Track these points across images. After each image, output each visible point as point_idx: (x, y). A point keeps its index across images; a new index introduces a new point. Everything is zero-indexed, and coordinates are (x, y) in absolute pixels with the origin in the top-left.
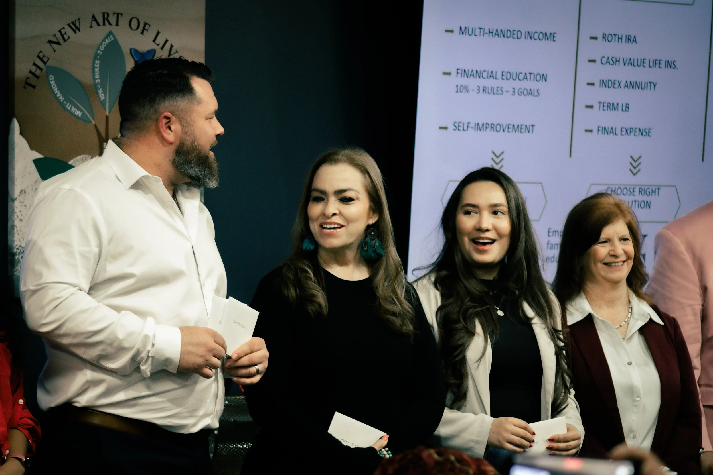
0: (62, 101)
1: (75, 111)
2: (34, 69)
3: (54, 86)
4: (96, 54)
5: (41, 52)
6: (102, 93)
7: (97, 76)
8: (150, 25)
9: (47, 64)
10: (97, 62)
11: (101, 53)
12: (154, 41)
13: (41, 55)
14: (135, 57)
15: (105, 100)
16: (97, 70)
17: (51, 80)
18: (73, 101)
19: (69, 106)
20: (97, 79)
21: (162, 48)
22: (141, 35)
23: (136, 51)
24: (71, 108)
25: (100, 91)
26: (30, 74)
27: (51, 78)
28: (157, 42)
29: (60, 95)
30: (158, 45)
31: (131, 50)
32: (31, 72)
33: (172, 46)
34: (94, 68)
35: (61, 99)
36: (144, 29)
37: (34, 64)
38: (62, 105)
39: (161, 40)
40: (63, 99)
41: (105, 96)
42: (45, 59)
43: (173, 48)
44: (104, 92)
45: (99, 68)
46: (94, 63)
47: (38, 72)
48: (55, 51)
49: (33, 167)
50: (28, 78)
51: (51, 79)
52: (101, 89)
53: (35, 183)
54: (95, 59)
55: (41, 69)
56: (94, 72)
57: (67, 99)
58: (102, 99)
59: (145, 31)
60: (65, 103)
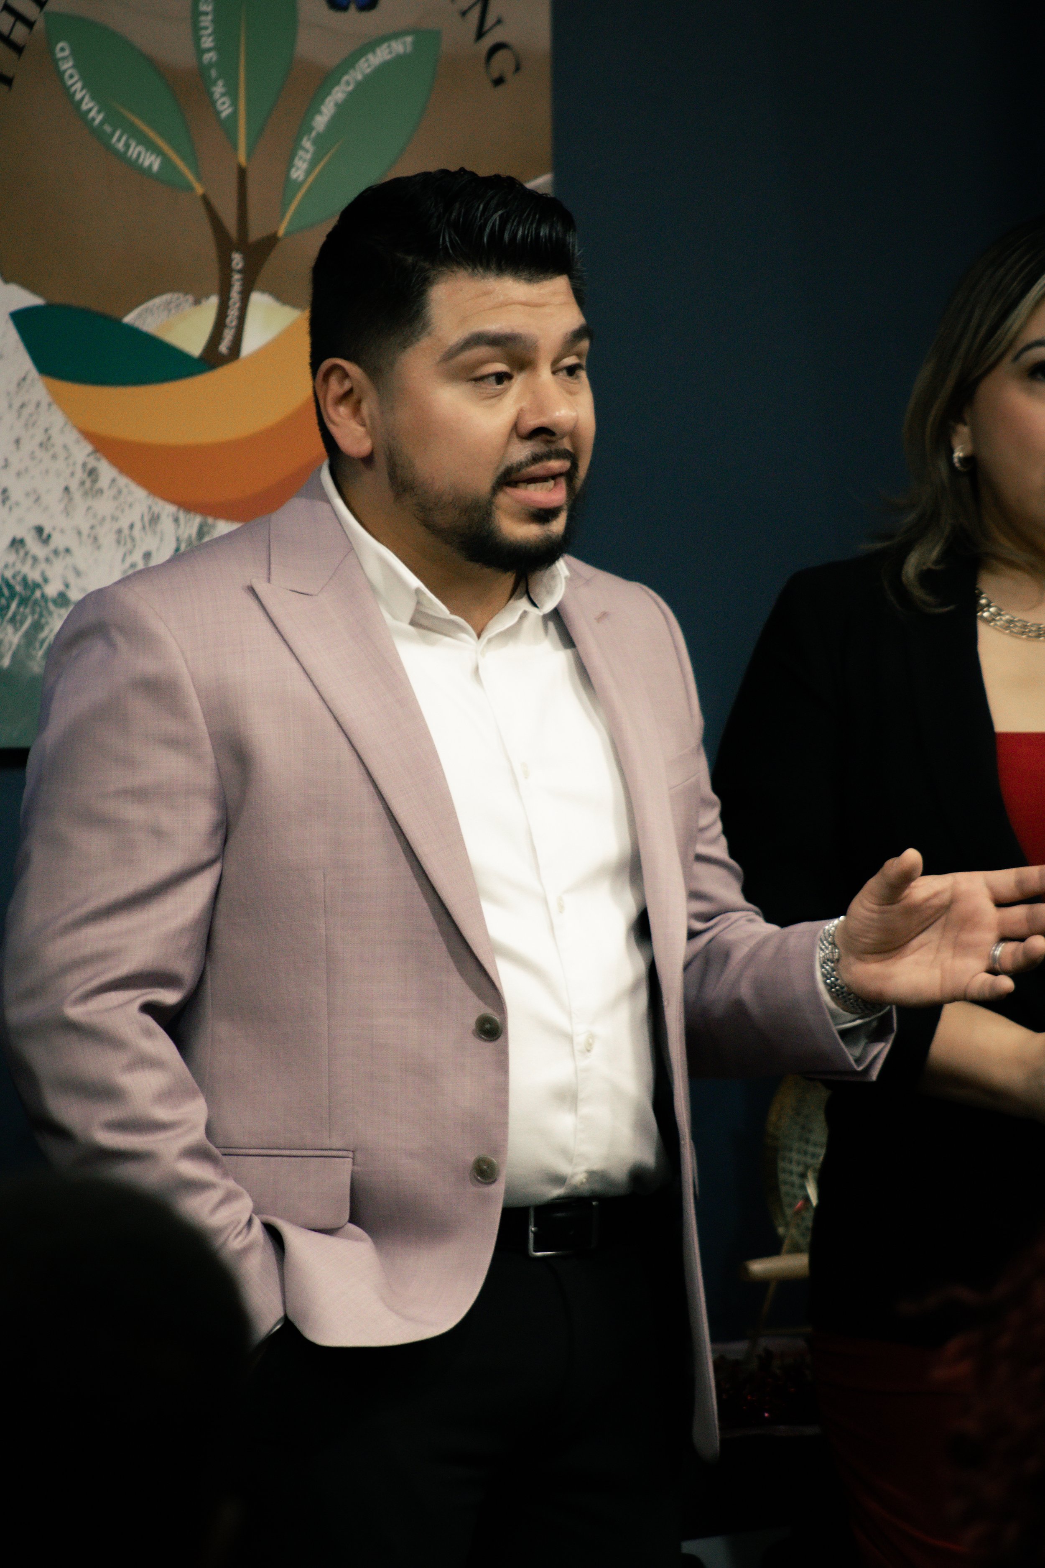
0: (96, 123)
1: (140, 153)
3: (71, 76)
6: (223, 95)
7: (207, 42)
9: (47, 8)
15: (234, 115)
16: (206, 21)
17: (63, 59)
18: (132, 125)
19: (119, 140)
20: (208, 50)
24: (127, 145)
25: (218, 89)
27: (62, 49)
29: (91, 105)
34: (196, 14)
35: (94, 119)
37: (6, 8)
38: (101, 138)
40: (102, 116)
41: (235, 103)
44: (232, 92)
45: (211, 15)
47: (20, 33)
49: (12, 337)
51: (59, 54)
52: (220, 83)
53: (19, 385)
55: (29, 24)
56: (196, 29)
57: (114, 118)
58: (224, 115)
60: (108, 128)
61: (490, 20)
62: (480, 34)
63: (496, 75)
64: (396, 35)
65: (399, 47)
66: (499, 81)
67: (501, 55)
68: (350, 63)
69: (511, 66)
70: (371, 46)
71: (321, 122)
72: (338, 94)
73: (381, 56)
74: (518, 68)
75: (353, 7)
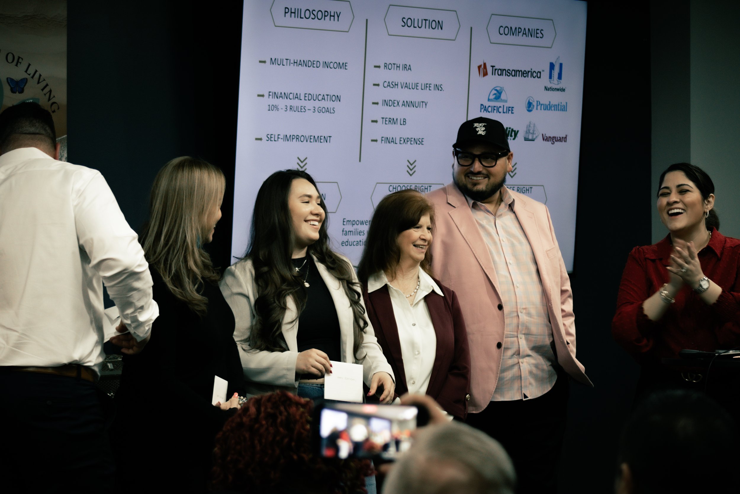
8: (22, 59)
12: (26, 71)
14: (11, 84)
21: (33, 77)
22: (16, 67)
23: (12, 80)
28: (28, 72)
30: (29, 75)
31: (7, 79)
33: (40, 75)
36: (18, 62)
39: (31, 71)
43: (41, 77)
59: (19, 64)
61: (52, 96)
62: (49, 100)
63: (53, 110)
67: (54, 105)
74: (58, 108)
75: (17, 92)
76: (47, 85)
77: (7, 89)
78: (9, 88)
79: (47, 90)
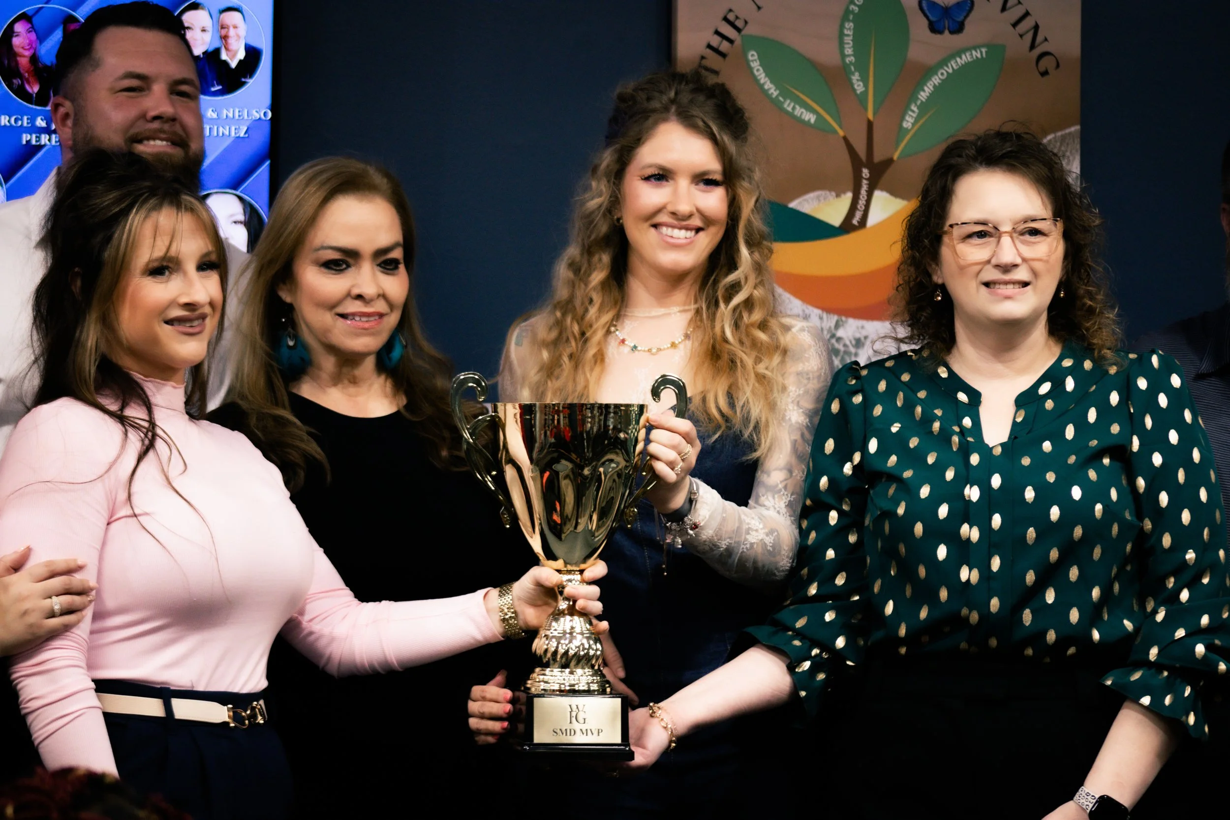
0: (774, 96)
1: (802, 113)
2: (715, 41)
3: (758, 70)
4: (847, 12)
5: (731, 10)
6: (858, 80)
7: (849, 51)
9: (743, 33)
10: (849, 25)
11: (856, 9)
13: (731, 17)
14: (929, 14)
15: (866, 92)
16: (848, 40)
17: (752, 61)
18: (798, 97)
19: (789, 105)
20: (849, 56)
23: (932, 4)
24: (794, 108)
25: (855, 77)
26: (708, 50)
27: (753, 55)
29: (771, 85)
31: (920, 2)
32: (709, 46)
34: (841, 35)
35: (772, 93)
37: (717, 33)
38: (776, 105)
40: (778, 92)
41: (866, 85)
42: (739, 24)
44: (864, 79)
45: (852, 37)
46: (842, 27)
47: (725, 46)
48: (759, 8)
50: (703, 58)
51: (750, 58)
52: (857, 74)
54: (845, 18)
55: (731, 41)
56: (841, 43)
57: (785, 93)
58: (858, 92)
60: (781, 99)
61: (1040, 38)
62: (1033, 46)
63: (1042, 69)
64: (975, 48)
65: (976, 54)
66: (1045, 73)
67: (1046, 59)
68: (944, 62)
69: (1054, 64)
70: (959, 53)
71: (923, 96)
72: (936, 80)
73: (966, 58)
74: (1057, 66)
75: (947, 32)
76: (1027, 14)
77: (919, 25)
78: (925, 22)
79: (1028, 23)
